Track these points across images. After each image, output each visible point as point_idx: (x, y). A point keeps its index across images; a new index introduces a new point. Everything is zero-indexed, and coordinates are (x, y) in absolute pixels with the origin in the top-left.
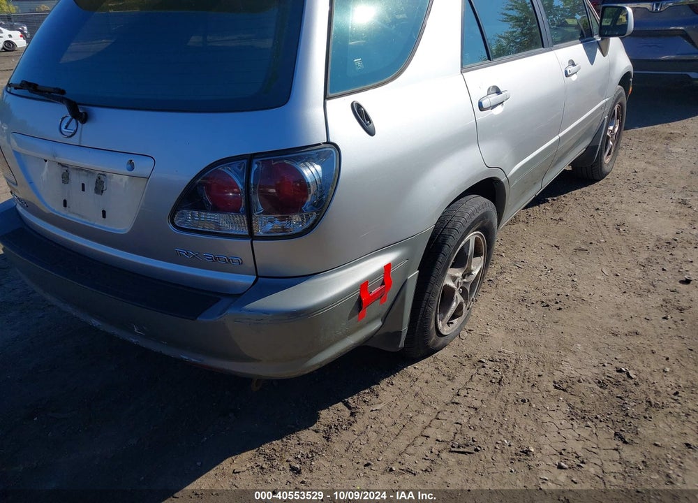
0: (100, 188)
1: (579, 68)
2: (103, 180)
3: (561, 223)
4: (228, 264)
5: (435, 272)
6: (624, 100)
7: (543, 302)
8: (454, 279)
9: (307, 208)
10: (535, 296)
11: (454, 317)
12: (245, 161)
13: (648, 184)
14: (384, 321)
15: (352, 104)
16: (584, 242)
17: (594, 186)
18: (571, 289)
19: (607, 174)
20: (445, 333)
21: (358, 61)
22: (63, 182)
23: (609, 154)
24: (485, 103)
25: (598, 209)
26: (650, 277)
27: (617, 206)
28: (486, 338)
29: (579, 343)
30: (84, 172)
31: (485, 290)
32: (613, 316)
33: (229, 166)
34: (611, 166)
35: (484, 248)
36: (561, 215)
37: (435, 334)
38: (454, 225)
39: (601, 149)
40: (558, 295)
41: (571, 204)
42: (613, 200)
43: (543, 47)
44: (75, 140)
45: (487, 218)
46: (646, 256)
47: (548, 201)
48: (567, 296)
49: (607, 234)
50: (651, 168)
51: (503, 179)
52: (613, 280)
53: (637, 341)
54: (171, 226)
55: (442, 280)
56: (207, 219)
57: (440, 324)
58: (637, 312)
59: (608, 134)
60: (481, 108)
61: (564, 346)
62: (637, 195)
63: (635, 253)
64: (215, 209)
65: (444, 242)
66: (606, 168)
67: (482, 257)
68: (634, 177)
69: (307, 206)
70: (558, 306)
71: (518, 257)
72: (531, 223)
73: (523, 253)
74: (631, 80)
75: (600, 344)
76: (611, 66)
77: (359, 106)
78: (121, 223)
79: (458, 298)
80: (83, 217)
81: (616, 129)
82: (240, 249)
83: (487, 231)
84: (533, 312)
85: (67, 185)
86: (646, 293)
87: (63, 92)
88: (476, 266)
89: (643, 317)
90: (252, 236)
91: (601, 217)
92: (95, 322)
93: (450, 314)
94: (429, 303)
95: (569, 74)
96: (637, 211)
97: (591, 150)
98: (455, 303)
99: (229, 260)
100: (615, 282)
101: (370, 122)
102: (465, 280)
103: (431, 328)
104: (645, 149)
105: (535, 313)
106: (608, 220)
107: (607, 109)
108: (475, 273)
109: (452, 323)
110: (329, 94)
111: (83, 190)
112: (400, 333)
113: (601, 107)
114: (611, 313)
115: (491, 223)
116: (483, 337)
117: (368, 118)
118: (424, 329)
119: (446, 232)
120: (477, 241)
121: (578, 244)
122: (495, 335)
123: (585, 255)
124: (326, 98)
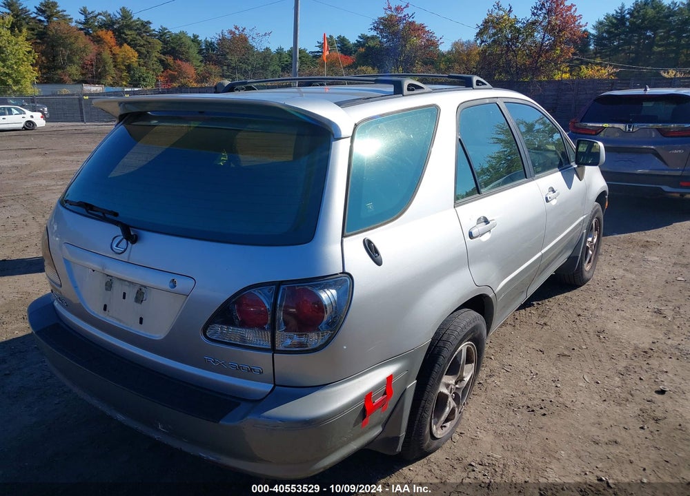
0: (140, 298)
1: (558, 194)
2: (144, 291)
3: (545, 327)
4: (250, 372)
5: (431, 382)
6: (601, 216)
7: (529, 407)
8: (447, 386)
9: (323, 327)
10: (522, 401)
11: (447, 420)
12: (274, 287)
13: (626, 292)
14: (384, 426)
15: (364, 240)
16: (567, 348)
17: (576, 292)
18: (555, 395)
19: (588, 280)
20: (438, 437)
21: (370, 205)
22: (107, 289)
23: (589, 262)
24: (475, 232)
25: (579, 315)
26: (629, 386)
27: (597, 313)
28: (476, 441)
29: (563, 450)
30: (127, 283)
31: (475, 393)
32: (594, 424)
33: (260, 290)
34: (591, 274)
35: (474, 357)
36: (545, 320)
37: (429, 437)
38: (449, 338)
39: (581, 258)
40: (543, 400)
41: (555, 309)
42: (594, 306)
43: (526, 178)
44: (124, 257)
45: (477, 330)
46: (624, 364)
47: (533, 305)
48: (551, 401)
49: (588, 341)
50: (629, 275)
51: (491, 295)
52: (593, 386)
53: (615, 450)
54: (203, 337)
55: (438, 388)
56: (234, 333)
57: (434, 428)
58: (616, 420)
59: (587, 245)
60: (471, 236)
61: (549, 453)
62: (616, 302)
63: (615, 361)
64: (244, 324)
65: (439, 354)
66: (587, 275)
67: (473, 365)
68: (612, 284)
69: (323, 325)
70: (543, 411)
71: (506, 360)
72: (518, 326)
73: (511, 357)
74: (607, 197)
75: (582, 452)
76: (588, 188)
77: (370, 242)
78: (158, 330)
79: (451, 403)
80: (120, 321)
81: (595, 240)
82: (263, 360)
83: (478, 341)
84: (519, 416)
85: (109, 292)
86: (624, 402)
87: (116, 214)
88: (468, 372)
89: (622, 426)
90: (273, 350)
91: (583, 323)
92: (120, 417)
93: (443, 418)
94: (424, 408)
95: (549, 199)
96: (616, 319)
97: (572, 260)
98: (448, 408)
99: (251, 369)
100: (596, 390)
101: (378, 255)
102: (457, 386)
103: (426, 432)
104: (623, 256)
105: (521, 418)
106: (589, 326)
107: (586, 225)
108: (467, 379)
109: (445, 427)
110: (346, 233)
111: (124, 298)
112: (398, 438)
113: (579, 224)
114: (593, 421)
115: (480, 335)
116: (473, 440)
117: (377, 252)
118: (420, 433)
119: (441, 344)
120: (468, 350)
121: (562, 349)
122: (484, 439)
123: (568, 360)
124: (343, 236)
